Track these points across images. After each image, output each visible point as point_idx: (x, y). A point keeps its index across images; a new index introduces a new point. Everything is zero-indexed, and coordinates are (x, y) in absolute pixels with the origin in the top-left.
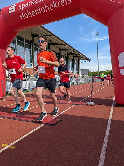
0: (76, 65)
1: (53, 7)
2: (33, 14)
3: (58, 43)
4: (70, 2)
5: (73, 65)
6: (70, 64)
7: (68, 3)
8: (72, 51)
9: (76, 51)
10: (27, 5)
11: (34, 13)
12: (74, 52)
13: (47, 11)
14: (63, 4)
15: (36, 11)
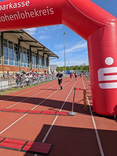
0: (45, 61)
1: (34, 14)
2: (11, 18)
3: (29, 40)
4: (52, 12)
5: (43, 61)
6: (40, 61)
7: (50, 13)
8: (43, 49)
9: (47, 48)
10: (4, 8)
11: (13, 17)
12: (45, 50)
13: (27, 18)
14: (45, 13)
15: (14, 15)
